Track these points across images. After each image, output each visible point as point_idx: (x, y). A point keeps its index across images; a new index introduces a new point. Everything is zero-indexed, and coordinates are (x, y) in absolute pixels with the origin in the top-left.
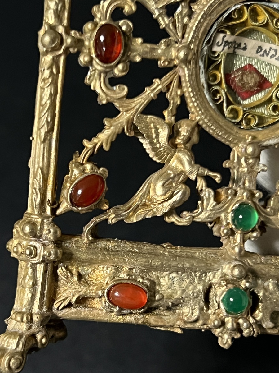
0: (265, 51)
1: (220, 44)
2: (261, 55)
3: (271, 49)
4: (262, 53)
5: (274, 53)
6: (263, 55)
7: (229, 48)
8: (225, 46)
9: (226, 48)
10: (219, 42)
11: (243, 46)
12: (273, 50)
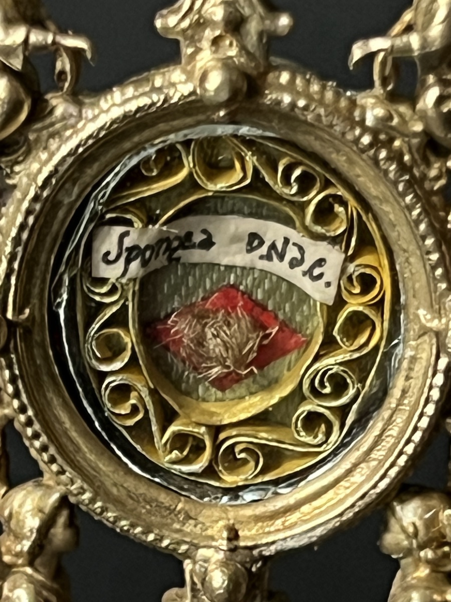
0: (273, 246)
1: (112, 257)
2: (261, 257)
3: (286, 241)
4: (264, 250)
5: (299, 256)
6: (269, 257)
7: (144, 263)
8: (128, 261)
9: (135, 265)
10: (108, 253)
11: (198, 238)
12: (294, 244)
